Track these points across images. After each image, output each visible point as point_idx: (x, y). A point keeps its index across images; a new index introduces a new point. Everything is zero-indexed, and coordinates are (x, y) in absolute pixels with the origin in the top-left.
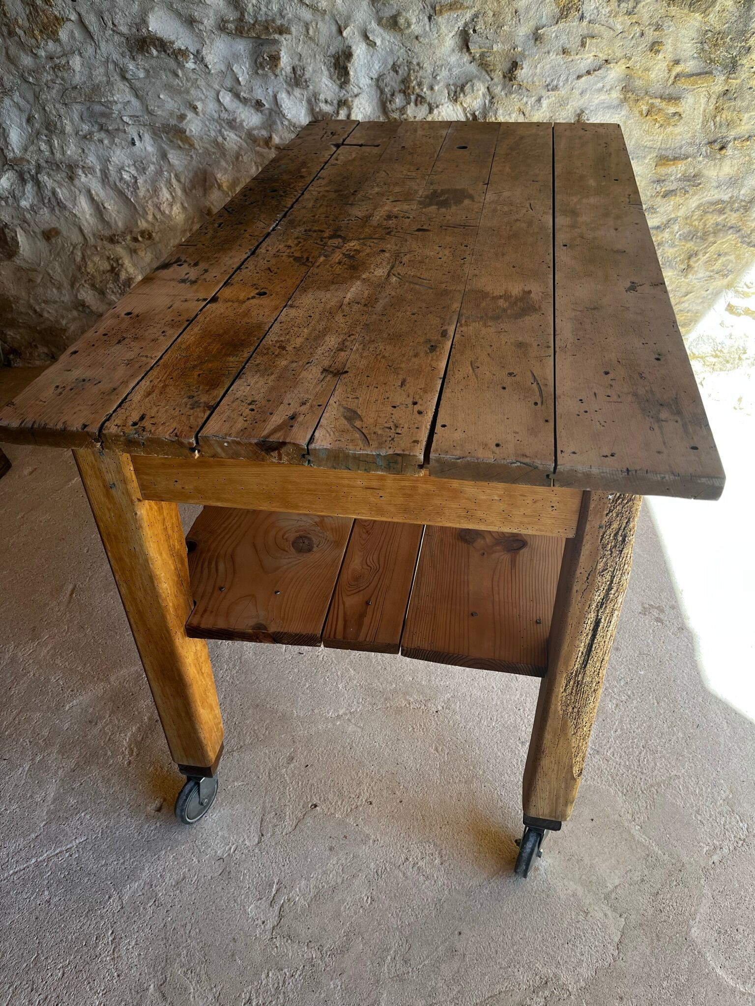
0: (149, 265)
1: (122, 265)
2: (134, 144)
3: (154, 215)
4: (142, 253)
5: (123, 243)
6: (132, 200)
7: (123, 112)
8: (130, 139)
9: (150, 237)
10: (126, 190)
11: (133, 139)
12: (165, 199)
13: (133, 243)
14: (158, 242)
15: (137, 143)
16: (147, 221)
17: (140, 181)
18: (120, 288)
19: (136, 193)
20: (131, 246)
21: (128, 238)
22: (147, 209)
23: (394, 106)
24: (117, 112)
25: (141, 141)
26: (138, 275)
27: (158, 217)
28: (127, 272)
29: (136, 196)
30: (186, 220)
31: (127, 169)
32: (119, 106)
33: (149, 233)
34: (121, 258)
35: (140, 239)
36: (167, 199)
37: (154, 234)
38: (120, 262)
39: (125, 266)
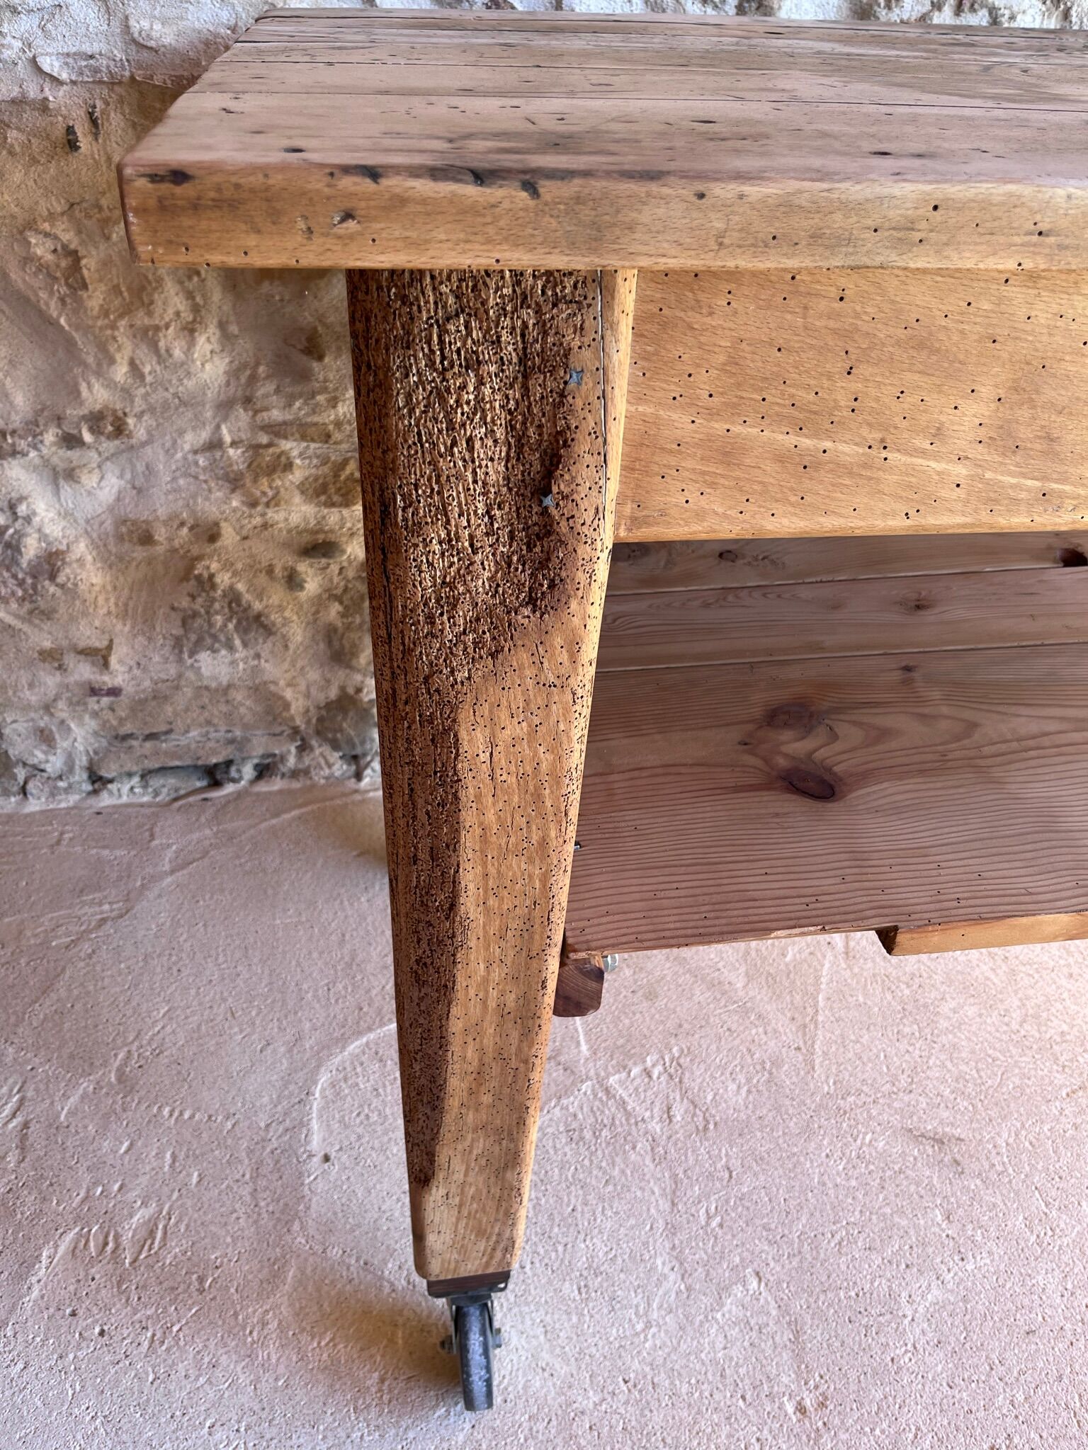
0: (111, 509)
1: (28, 519)
2: (72, 145)
3: (132, 363)
4: (89, 480)
5: (33, 454)
6: (62, 321)
7: (39, 42)
8: (59, 132)
9: (120, 430)
10: (43, 295)
11: (70, 130)
12: (171, 311)
13: (61, 452)
14: (144, 444)
15: (84, 142)
16: (110, 385)
17: (90, 264)
18: (21, 583)
19: (79, 301)
20: (55, 460)
21: (50, 437)
22: (112, 348)
23: (895, 16)
24: (20, 44)
25: (96, 136)
26: (77, 540)
27: (147, 369)
28: (43, 537)
29: (75, 311)
30: (233, 374)
31: (46, 226)
32: (26, 24)
33: (118, 418)
34: (22, 499)
35: (87, 437)
36: (178, 314)
37: (131, 421)
38: (22, 509)
39: (36, 520)
